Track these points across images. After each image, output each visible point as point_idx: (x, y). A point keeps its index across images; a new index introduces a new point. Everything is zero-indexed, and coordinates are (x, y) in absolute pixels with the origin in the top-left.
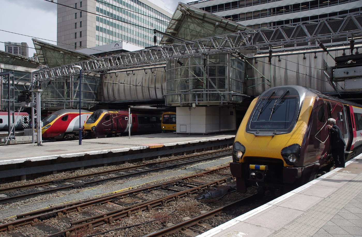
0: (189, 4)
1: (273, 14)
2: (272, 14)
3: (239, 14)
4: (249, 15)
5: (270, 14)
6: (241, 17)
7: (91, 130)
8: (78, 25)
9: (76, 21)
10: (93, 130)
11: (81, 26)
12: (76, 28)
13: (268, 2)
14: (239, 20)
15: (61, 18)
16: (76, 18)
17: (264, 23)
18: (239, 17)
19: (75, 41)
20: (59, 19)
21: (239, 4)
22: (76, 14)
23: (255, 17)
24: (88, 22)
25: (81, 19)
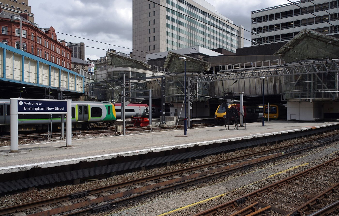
0: (253, 12)
1: (335, 19)
2: (333, 19)
3: (301, 20)
4: (311, 21)
5: (332, 19)
6: (303, 22)
7: (223, 118)
8: (152, 31)
9: (150, 27)
10: (224, 117)
11: (154, 32)
12: (150, 33)
13: (330, 8)
14: (301, 25)
15: (136, 25)
16: (150, 25)
17: (325, 27)
18: (301, 23)
19: (149, 44)
20: (134, 26)
21: (301, 11)
22: (150, 21)
23: (317, 22)
24: (161, 28)
25: (154, 26)
